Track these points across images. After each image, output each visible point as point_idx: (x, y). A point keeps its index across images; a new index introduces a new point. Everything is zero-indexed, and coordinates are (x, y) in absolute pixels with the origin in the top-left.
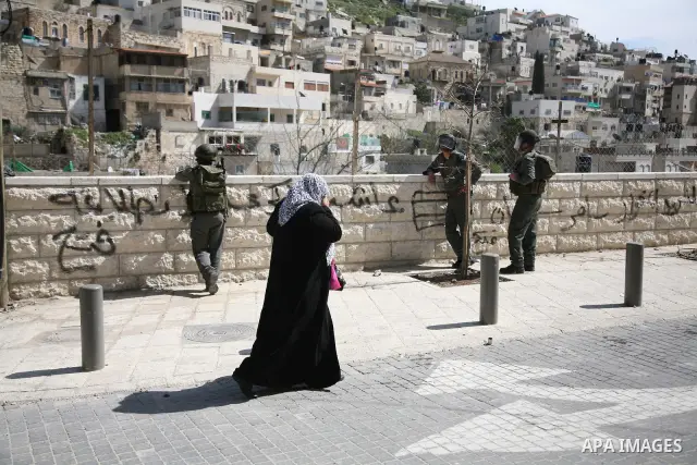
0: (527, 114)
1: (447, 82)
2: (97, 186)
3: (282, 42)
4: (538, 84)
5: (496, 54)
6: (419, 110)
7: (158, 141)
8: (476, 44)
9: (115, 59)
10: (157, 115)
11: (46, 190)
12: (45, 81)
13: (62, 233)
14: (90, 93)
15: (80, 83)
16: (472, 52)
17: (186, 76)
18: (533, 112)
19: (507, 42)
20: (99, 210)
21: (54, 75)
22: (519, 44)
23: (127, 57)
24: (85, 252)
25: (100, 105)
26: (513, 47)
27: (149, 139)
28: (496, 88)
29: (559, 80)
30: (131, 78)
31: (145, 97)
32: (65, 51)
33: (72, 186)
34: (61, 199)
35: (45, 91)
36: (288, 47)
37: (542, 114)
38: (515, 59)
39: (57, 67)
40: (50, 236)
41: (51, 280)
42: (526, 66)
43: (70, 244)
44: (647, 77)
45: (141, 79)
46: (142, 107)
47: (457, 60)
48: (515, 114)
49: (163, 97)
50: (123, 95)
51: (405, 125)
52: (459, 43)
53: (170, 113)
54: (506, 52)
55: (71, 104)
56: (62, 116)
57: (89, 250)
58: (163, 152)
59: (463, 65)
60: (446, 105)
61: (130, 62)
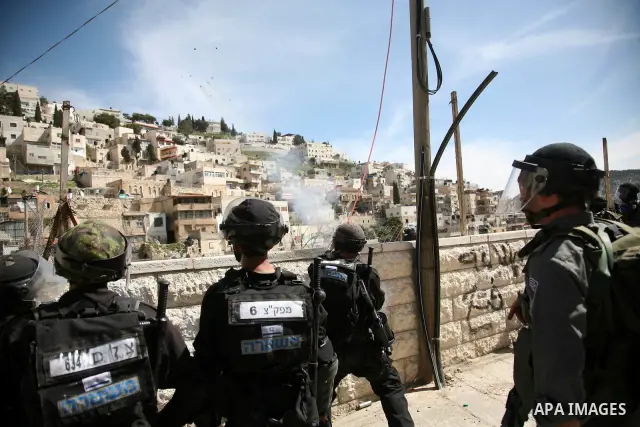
0: (395, 215)
1: (347, 202)
2: (488, 243)
3: (256, 186)
4: (397, 199)
5: (370, 185)
6: (337, 218)
7: (200, 246)
8: (359, 180)
9: (171, 202)
10: (198, 231)
11: (455, 249)
12: (134, 218)
13: (468, 293)
14: (158, 222)
15: (153, 217)
16: (357, 184)
17: (212, 208)
18: (398, 214)
19: (375, 178)
20: (490, 266)
21: (137, 214)
22: (382, 179)
23: (178, 200)
24: (485, 311)
25: (163, 229)
26: (378, 181)
27: (195, 246)
28: (375, 203)
29: (406, 196)
30: (181, 212)
31: (188, 222)
32: (143, 201)
33: (471, 245)
34: (467, 259)
35: (133, 223)
36: (259, 188)
37: (403, 214)
38: (380, 187)
39: (138, 209)
40: (461, 297)
41: (464, 342)
42: (388, 191)
43: (475, 304)
44: (449, 192)
45: (186, 212)
46: (188, 227)
47: (350, 189)
48: (388, 216)
49: (199, 221)
50: (176, 222)
51: (331, 226)
52: (350, 180)
53: (204, 230)
54: (375, 184)
55: (147, 229)
56: (143, 236)
57: (487, 307)
58: (202, 253)
59: (355, 191)
60: (350, 213)
61: (180, 202)
